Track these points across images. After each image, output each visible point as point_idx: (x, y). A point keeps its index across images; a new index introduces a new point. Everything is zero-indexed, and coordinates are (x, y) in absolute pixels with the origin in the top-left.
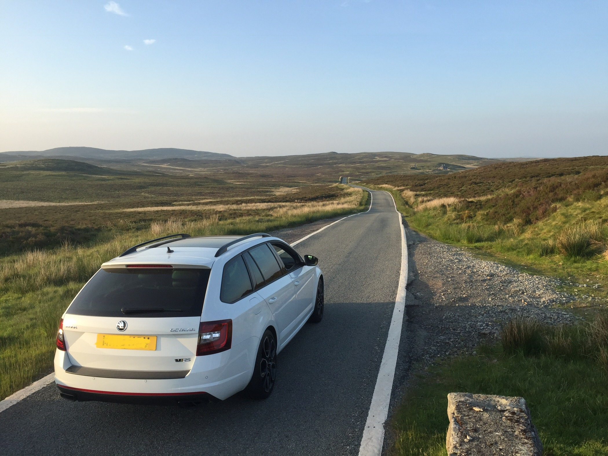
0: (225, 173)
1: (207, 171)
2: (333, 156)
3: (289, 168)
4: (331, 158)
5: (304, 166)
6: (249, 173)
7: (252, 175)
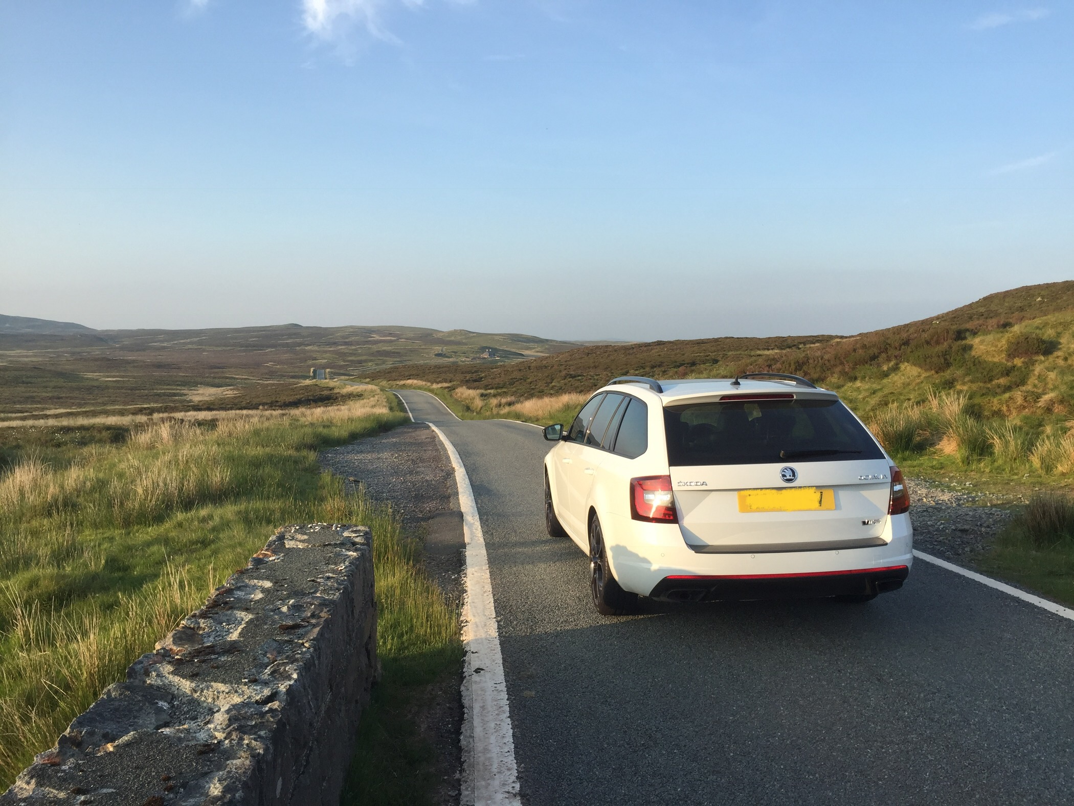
0: (75, 360)
1: (35, 356)
2: (293, 331)
3: (208, 351)
4: (290, 336)
5: (240, 348)
6: (127, 360)
7: (136, 364)
